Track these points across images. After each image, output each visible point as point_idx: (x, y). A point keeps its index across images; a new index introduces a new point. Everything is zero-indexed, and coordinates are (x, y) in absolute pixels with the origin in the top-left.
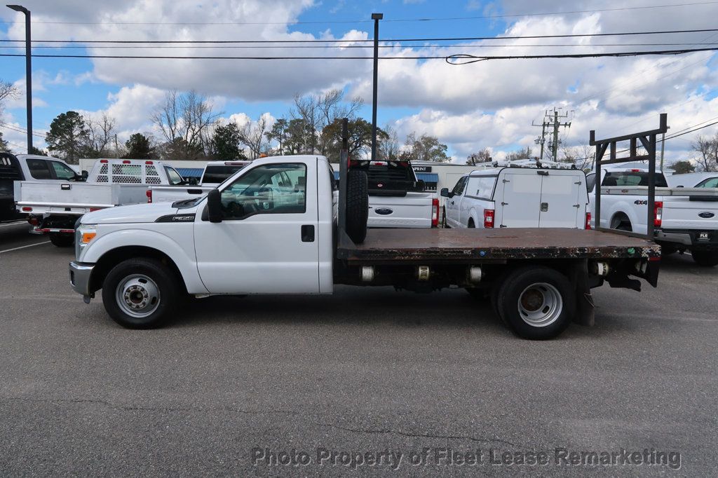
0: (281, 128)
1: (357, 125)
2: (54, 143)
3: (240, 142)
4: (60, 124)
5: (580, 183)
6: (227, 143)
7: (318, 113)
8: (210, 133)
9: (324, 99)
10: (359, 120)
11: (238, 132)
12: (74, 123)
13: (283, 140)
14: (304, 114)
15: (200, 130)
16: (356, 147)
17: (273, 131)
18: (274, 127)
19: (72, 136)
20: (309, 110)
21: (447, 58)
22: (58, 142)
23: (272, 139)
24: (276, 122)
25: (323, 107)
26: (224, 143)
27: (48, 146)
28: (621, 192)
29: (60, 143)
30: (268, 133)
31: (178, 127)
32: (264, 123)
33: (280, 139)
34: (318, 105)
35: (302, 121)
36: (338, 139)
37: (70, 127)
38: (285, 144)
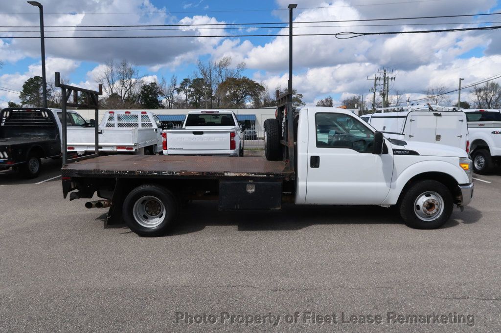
0: (186, 85)
1: (243, 82)
2: (25, 99)
3: (159, 95)
4: (29, 85)
5: (462, 121)
6: (150, 96)
7: (215, 73)
8: (137, 90)
9: (218, 64)
10: (244, 78)
11: (157, 88)
12: (40, 85)
13: (188, 94)
14: (205, 74)
15: (130, 88)
16: (242, 97)
17: (181, 87)
18: (181, 84)
19: (38, 93)
20: (208, 72)
21: (336, 34)
22: (28, 98)
23: (180, 93)
24: (183, 81)
25: (218, 70)
26: (148, 96)
27: (22, 101)
28: (478, 126)
29: (30, 99)
30: (178, 89)
31: (115, 86)
32: (175, 82)
33: (186, 92)
34: (215, 68)
35: (202, 79)
36: (230, 92)
37: (37, 87)
38: (189, 96)
